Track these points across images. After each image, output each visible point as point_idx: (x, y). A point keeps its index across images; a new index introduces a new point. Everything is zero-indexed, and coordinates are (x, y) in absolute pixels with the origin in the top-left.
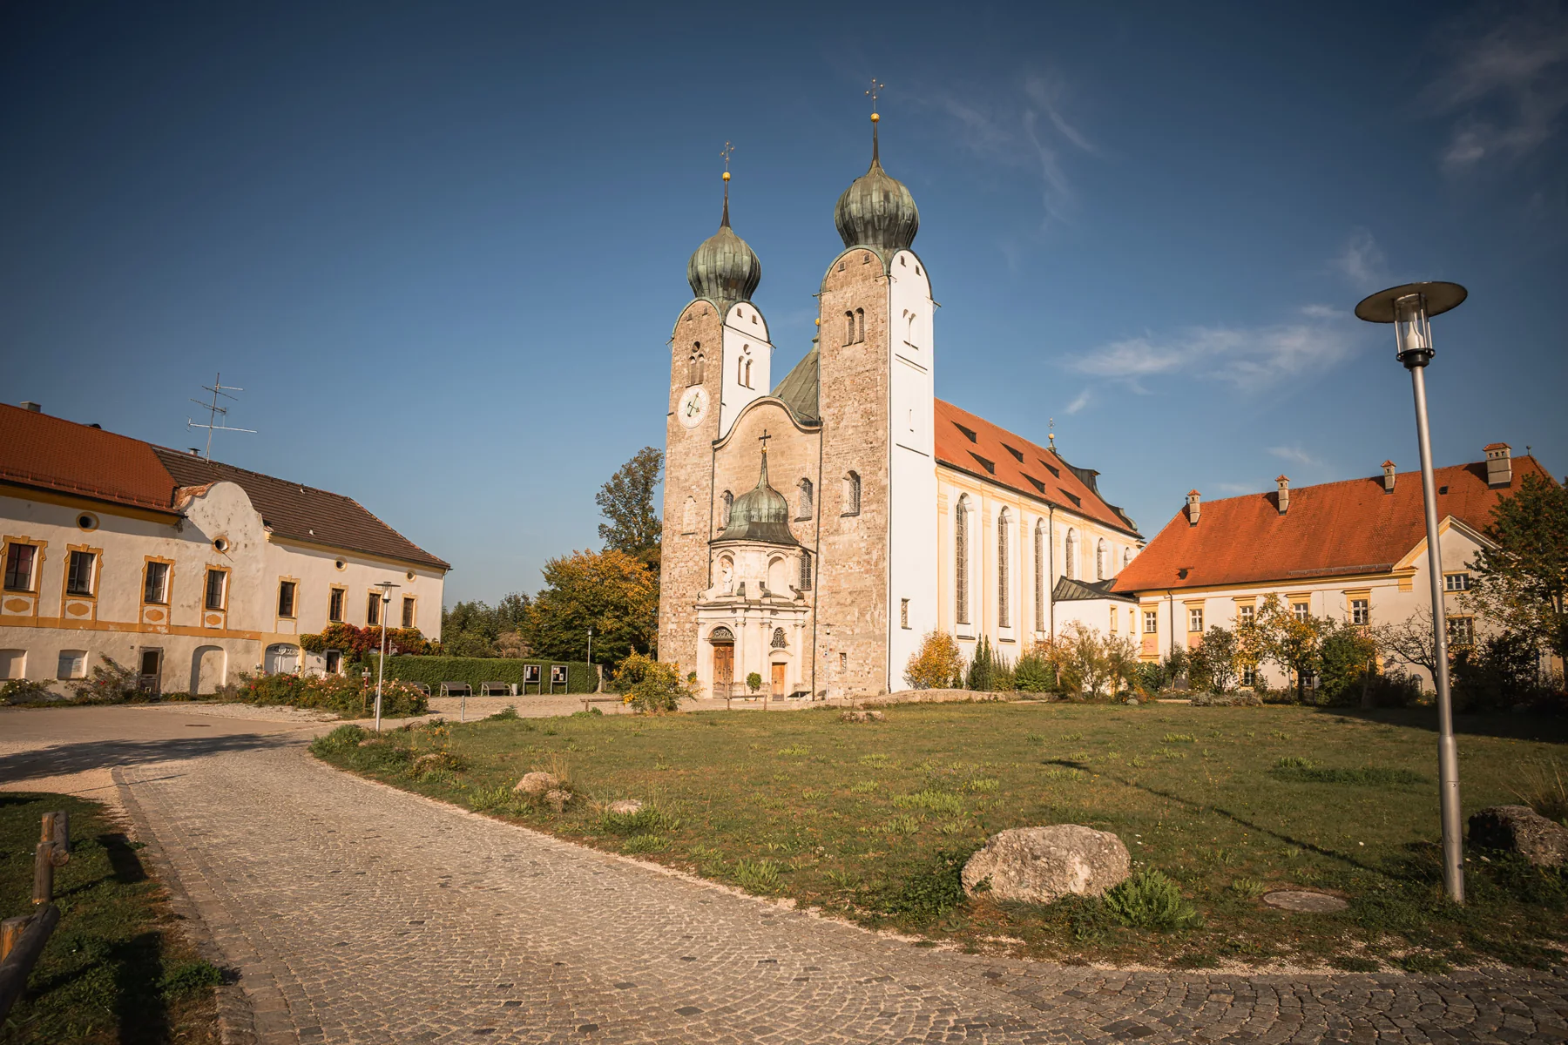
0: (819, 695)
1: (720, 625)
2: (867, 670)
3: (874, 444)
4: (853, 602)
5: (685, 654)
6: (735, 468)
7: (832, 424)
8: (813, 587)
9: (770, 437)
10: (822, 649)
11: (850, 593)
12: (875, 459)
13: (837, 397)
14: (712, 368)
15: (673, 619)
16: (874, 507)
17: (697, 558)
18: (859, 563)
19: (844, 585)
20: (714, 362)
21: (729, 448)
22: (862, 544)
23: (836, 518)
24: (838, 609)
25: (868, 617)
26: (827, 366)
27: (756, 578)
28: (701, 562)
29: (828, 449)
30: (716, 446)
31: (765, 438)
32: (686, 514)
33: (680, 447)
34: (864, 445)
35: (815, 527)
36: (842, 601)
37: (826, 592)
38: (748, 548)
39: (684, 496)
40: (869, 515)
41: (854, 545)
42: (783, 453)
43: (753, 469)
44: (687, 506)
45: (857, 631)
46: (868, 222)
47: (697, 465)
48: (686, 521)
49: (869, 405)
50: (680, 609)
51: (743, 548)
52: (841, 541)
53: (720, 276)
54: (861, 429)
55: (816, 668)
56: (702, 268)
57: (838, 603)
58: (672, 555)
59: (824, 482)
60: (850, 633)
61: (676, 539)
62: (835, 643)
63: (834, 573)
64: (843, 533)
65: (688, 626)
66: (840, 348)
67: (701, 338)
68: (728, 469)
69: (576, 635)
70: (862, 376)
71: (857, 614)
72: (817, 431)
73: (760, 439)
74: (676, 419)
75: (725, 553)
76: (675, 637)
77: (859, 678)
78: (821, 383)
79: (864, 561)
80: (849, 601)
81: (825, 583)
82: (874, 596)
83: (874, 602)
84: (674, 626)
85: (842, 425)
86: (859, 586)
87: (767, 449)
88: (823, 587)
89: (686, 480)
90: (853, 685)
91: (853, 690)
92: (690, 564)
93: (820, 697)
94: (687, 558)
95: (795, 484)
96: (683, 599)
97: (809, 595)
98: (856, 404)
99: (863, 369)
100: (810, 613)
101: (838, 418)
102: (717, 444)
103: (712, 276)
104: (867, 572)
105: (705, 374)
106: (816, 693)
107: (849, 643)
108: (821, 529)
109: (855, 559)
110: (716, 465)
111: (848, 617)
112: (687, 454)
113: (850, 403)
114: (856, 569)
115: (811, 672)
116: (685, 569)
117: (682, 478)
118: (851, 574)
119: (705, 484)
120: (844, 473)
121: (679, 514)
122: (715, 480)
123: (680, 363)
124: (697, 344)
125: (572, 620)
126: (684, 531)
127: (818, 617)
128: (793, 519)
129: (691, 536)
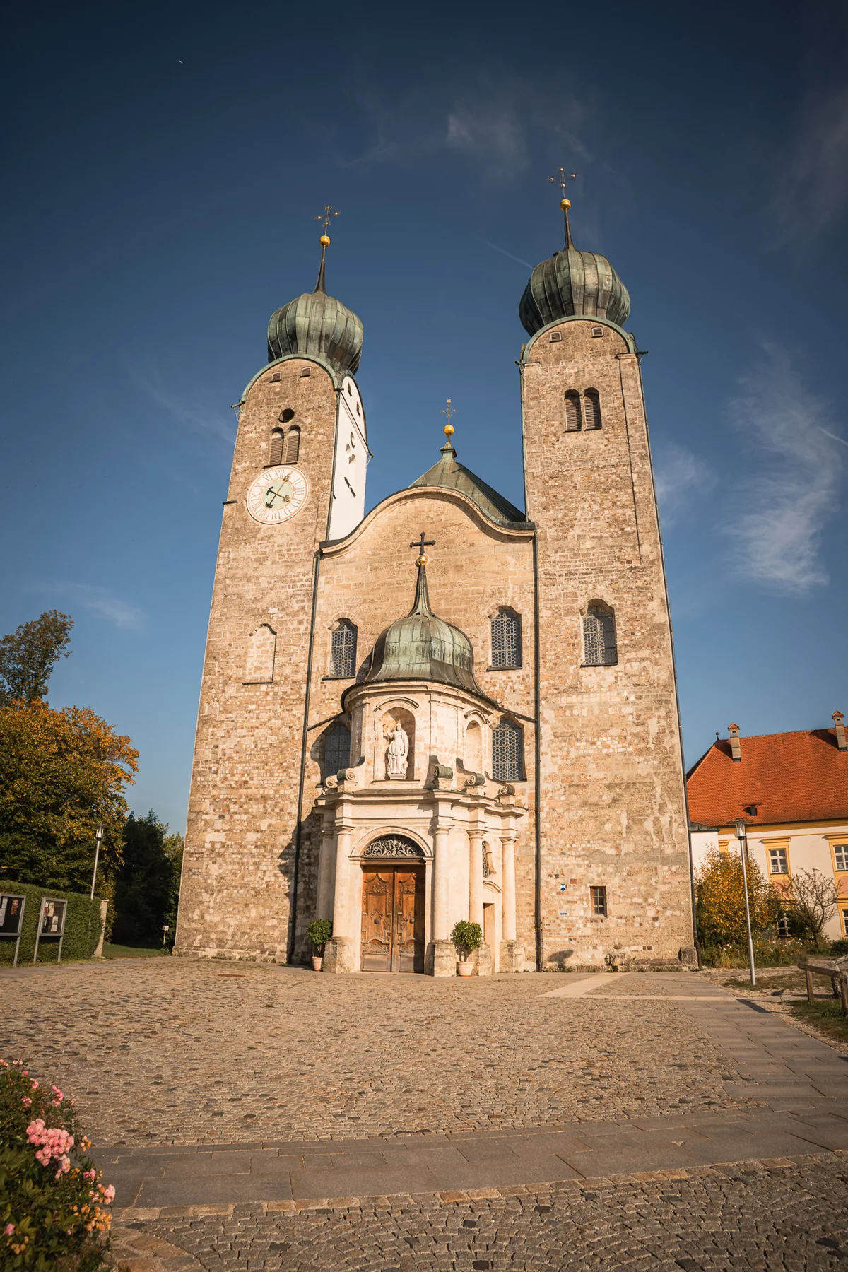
0: (550, 960)
1: (390, 831)
2: (651, 913)
3: (636, 563)
4: (614, 801)
5: (244, 886)
6: (361, 585)
7: (551, 532)
8: (531, 775)
9: (432, 543)
10: (553, 881)
11: (609, 786)
12: (639, 584)
13: (560, 496)
14: (315, 445)
15: (219, 824)
16: (645, 653)
17: (276, 723)
18: (622, 738)
19: (594, 773)
20: (320, 437)
21: (349, 555)
22: (628, 710)
23: (572, 669)
24: (586, 812)
25: (649, 825)
26: (535, 455)
27: (452, 751)
28: (286, 731)
29: (547, 566)
30: (325, 551)
31: (422, 544)
32: (253, 652)
33: (246, 551)
34: (617, 564)
35: (531, 681)
36: (593, 800)
37: (558, 784)
38: (441, 698)
39: (252, 623)
40: (636, 665)
41: (611, 711)
42: (458, 568)
43: (399, 588)
44: (255, 640)
45: (626, 848)
46: (590, 295)
47: (282, 578)
48: (251, 662)
49: (620, 511)
50: (234, 808)
51: (435, 697)
52: (584, 706)
53: (327, 336)
54: (609, 542)
55: (543, 913)
56: (302, 321)
57: (585, 803)
58: (223, 717)
59: (544, 613)
60: (613, 852)
61: (231, 691)
62: (582, 870)
63: (573, 754)
64: (588, 691)
65: (251, 837)
66: (560, 434)
67: (298, 405)
68: (347, 587)
69: (15, 842)
70: (605, 472)
71: (624, 822)
72: (526, 539)
73: (412, 545)
74: (241, 509)
75: (395, 705)
76: (219, 855)
77: (635, 928)
78: (528, 478)
79: (633, 735)
80: (607, 798)
81: (555, 769)
82: (658, 791)
83: (659, 800)
84: (221, 837)
85: (570, 534)
86: (626, 774)
87: (427, 559)
88: (552, 777)
89: (257, 600)
90: (623, 941)
91: (625, 950)
92: (261, 732)
93: (553, 964)
94: (254, 722)
95: (484, 613)
96: (243, 791)
97: (524, 791)
98: (596, 507)
99: (605, 463)
100: (527, 819)
101: (565, 526)
102: (325, 550)
103: (314, 334)
104: (640, 752)
105: (302, 452)
106: (545, 957)
107: (610, 869)
108: (542, 684)
109: (615, 732)
110: (321, 579)
111: (608, 826)
112: (261, 562)
113: (586, 505)
114: (617, 747)
115: (532, 920)
116: (248, 742)
117: (249, 596)
118: (609, 755)
119: (296, 606)
120: (583, 602)
121: (240, 652)
122: (320, 601)
123: (253, 435)
124: (288, 415)
125: (13, 814)
126: (249, 678)
127: (544, 826)
128: (484, 667)
129: (263, 688)
